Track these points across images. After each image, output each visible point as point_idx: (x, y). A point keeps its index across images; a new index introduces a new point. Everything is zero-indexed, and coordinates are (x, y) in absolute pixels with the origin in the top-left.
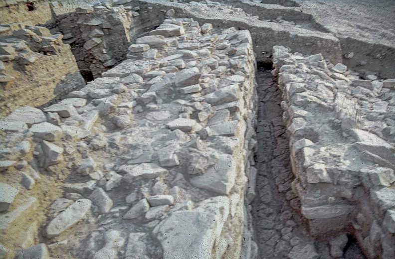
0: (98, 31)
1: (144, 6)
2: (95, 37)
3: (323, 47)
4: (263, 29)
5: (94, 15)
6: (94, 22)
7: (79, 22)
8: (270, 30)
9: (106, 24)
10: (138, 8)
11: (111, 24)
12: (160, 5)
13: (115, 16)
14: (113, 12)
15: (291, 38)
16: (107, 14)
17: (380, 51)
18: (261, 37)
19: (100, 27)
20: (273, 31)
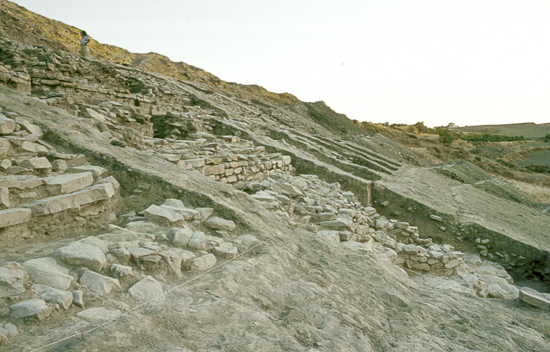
0: (177, 130)
1: (219, 125)
2: (173, 134)
3: (352, 185)
4: (307, 161)
5: (178, 120)
6: (177, 124)
7: (166, 122)
8: (312, 163)
9: (185, 128)
10: (214, 125)
11: (189, 129)
12: (231, 127)
13: (193, 124)
14: (193, 121)
15: (328, 173)
16: (188, 121)
17: (412, 205)
18: (303, 167)
19: (179, 128)
20: (314, 164)
